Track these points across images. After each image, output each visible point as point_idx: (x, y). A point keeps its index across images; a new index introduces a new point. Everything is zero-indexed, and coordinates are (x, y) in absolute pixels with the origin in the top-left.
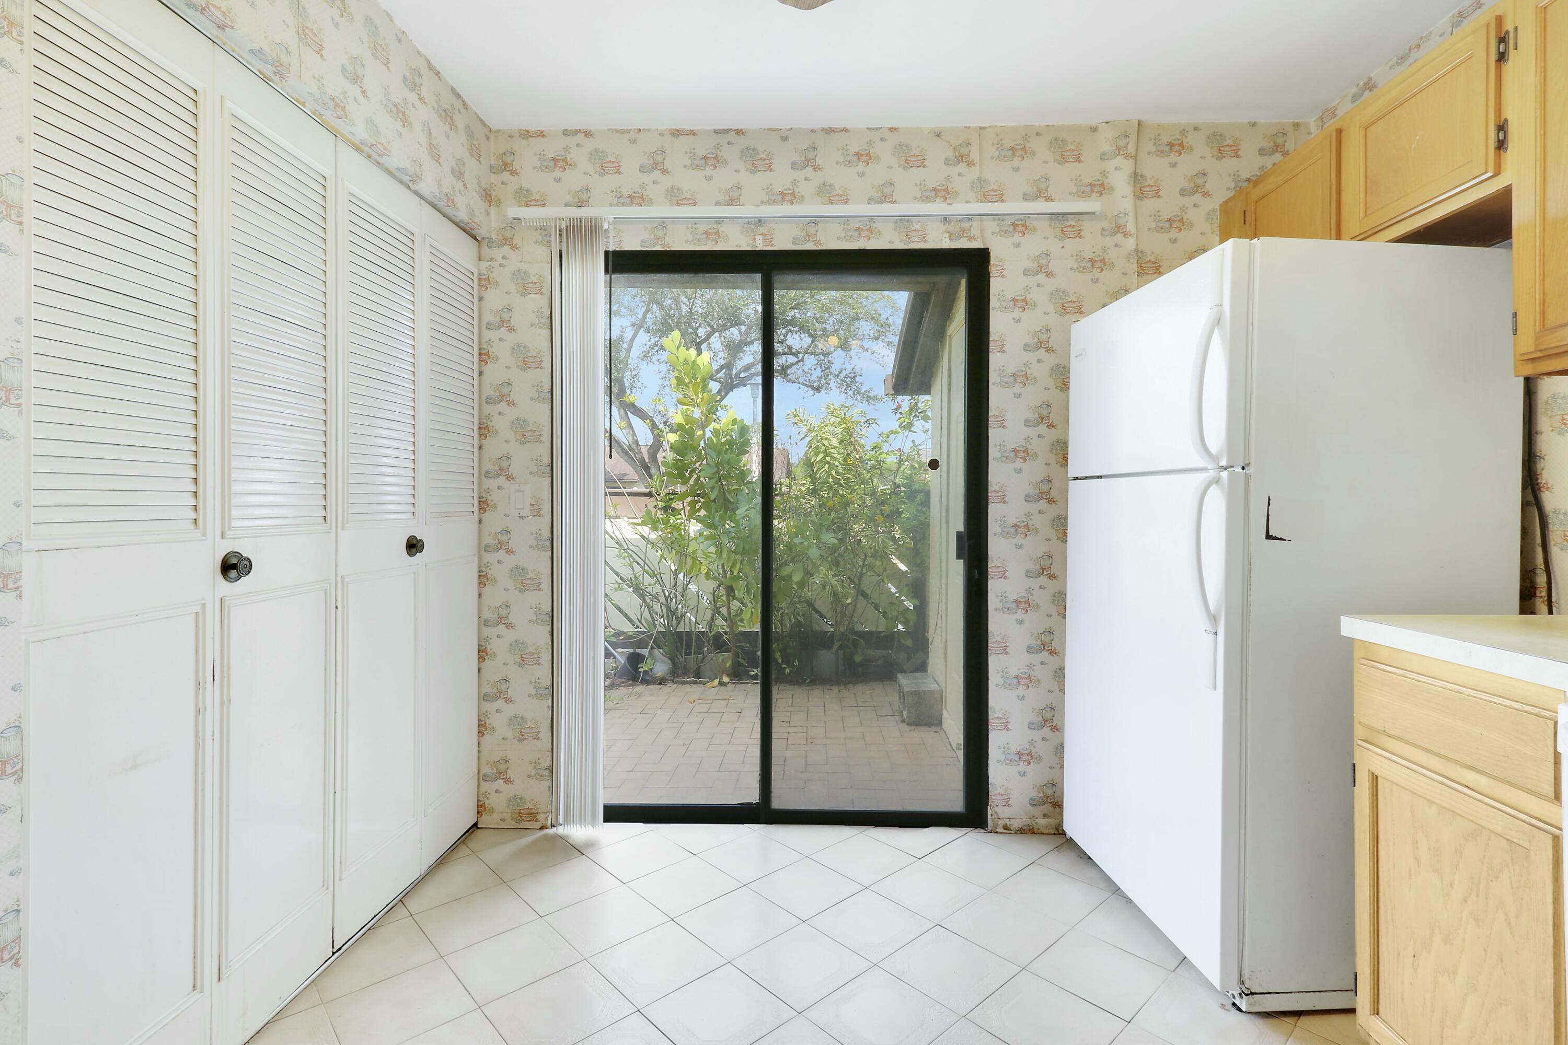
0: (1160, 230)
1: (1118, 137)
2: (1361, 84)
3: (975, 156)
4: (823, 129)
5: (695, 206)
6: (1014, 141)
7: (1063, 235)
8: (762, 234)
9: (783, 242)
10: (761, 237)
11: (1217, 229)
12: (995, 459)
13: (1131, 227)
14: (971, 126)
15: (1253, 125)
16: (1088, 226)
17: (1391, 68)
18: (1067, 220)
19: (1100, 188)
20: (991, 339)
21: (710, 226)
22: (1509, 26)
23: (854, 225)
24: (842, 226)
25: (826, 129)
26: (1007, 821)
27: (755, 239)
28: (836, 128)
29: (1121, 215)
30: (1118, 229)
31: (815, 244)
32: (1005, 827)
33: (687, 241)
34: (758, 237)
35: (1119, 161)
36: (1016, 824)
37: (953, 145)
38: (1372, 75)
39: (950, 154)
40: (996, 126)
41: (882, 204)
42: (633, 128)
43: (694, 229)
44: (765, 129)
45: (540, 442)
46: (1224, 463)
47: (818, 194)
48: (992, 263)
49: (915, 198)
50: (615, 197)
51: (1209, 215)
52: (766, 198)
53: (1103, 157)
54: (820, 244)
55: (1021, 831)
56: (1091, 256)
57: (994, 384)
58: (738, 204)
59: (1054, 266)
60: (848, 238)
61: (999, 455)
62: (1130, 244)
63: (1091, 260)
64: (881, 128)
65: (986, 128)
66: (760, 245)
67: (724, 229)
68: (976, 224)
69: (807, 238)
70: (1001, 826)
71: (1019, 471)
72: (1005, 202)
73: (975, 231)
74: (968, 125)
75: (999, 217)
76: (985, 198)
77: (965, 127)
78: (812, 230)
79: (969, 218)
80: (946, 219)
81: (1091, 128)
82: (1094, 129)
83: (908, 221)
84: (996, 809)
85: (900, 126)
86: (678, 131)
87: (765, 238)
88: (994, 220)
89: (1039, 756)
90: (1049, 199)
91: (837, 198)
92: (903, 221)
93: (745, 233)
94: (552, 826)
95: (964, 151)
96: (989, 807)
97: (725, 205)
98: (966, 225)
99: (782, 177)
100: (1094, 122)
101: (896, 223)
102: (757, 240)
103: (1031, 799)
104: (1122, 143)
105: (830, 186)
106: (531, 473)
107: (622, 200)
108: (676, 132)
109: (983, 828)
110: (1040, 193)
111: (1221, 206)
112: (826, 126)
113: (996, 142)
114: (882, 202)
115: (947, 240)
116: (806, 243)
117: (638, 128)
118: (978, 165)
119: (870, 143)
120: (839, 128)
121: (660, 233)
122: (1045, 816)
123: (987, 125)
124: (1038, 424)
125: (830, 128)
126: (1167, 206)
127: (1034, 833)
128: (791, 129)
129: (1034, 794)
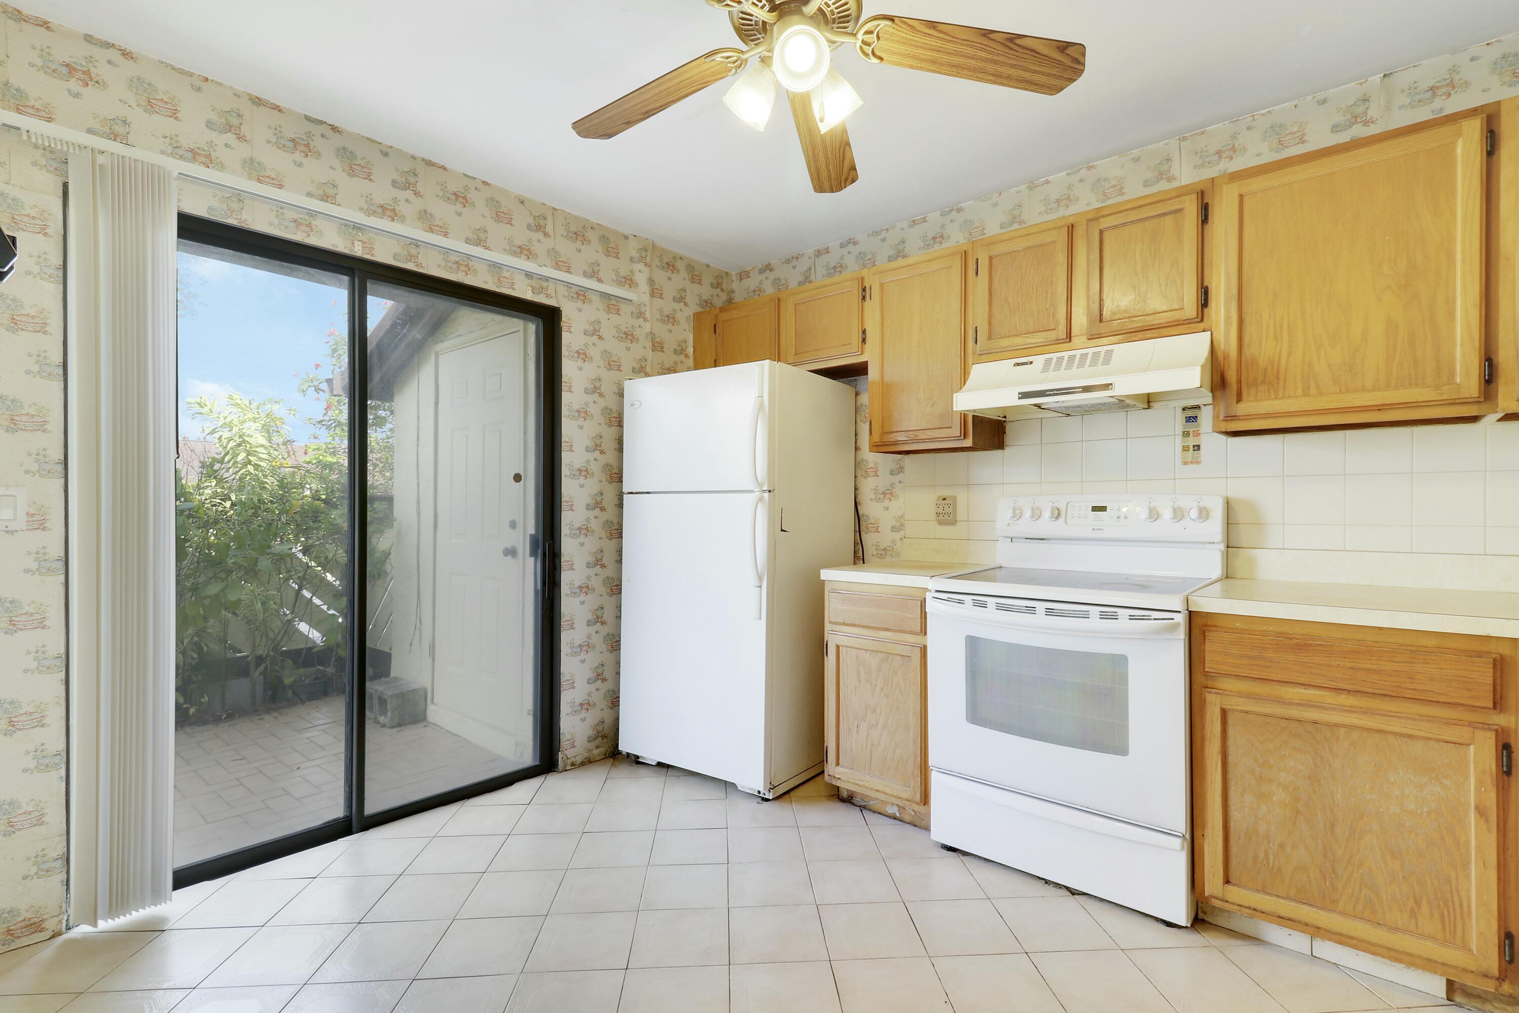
0: (663, 322)
1: (641, 249)
2: (765, 264)
3: (549, 229)
4: (423, 160)
5: (280, 188)
6: (577, 228)
7: (608, 310)
8: (361, 241)
9: (384, 255)
10: (360, 243)
11: (692, 329)
12: (566, 476)
13: (648, 315)
14: (547, 204)
15: (708, 266)
16: (625, 309)
17: (782, 263)
18: (611, 299)
19: (628, 281)
20: (563, 380)
21: (300, 216)
22: (867, 285)
23: (454, 258)
24: (442, 255)
25: (427, 160)
26: (573, 759)
27: (353, 244)
28: (436, 163)
29: (642, 305)
30: (640, 315)
31: (417, 266)
32: (573, 764)
33: (271, 224)
34: (356, 243)
35: (641, 266)
36: (579, 760)
37: (534, 215)
38: (771, 262)
39: (531, 220)
40: (565, 211)
41: (477, 246)
42: (197, 73)
43: (279, 214)
44: (363, 137)
45: (44, 431)
46: (765, 488)
47: (419, 219)
48: (563, 320)
49: (505, 250)
50: (170, 144)
51: (688, 318)
52: (365, 206)
53: (632, 259)
54: (422, 267)
55: (583, 764)
56: (626, 330)
57: (565, 416)
58: (334, 202)
59: (603, 332)
60: (448, 268)
61: (568, 473)
62: (647, 327)
63: (625, 333)
64: (475, 178)
65: (557, 210)
66: (358, 251)
67: (317, 223)
68: (551, 285)
69: (409, 257)
70: (569, 764)
71: (582, 486)
72: (571, 274)
73: (551, 291)
74: (544, 203)
75: (568, 285)
76: (557, 267)
77: (543, 203)
78: (413, 251)
79: (547, 279)
80: (529, 275)
81: (624, 236)
82: (626, 238)
83: (499, 268)
84: (566, 752)
85: (492, 183)
86: (259, 99)
87: (365, 246)
88: (564, 286)
89: (595, 703)
90: (600, 280)
91: (437, 228)
92: (495, 266)
93: (342, 234)
94: (68, 928)
95: (542, 223)
96: (560, 753)
97: (318, 199)
98: (544, 284)
99: (383, 192)
100: (626, 233)
101: (490, 266)
102: (356, 245)
103: (589, 737)
104: (644, 254)
105: (430, 215)
106: (27, 472)
107: (181, 152)
108: (257, 100)
109: (554, 771)
110: (593, 274)
111: (694, 314)
112: (428, 158)
113: (564, 224)
114: (477, 245)
115: (530, 292)
116: (407, 262)
117: (205, 76)
118: (552, 237)
119: (466, 188)
120: (439, 164)
121: (235, 206)
122: (597, 747)
123: (558, 208)
124: (594, 450)
125: (430, 161)
126: (668, 306)
127: (591, 763)
128: (392, 147)
129: (591, 733)
